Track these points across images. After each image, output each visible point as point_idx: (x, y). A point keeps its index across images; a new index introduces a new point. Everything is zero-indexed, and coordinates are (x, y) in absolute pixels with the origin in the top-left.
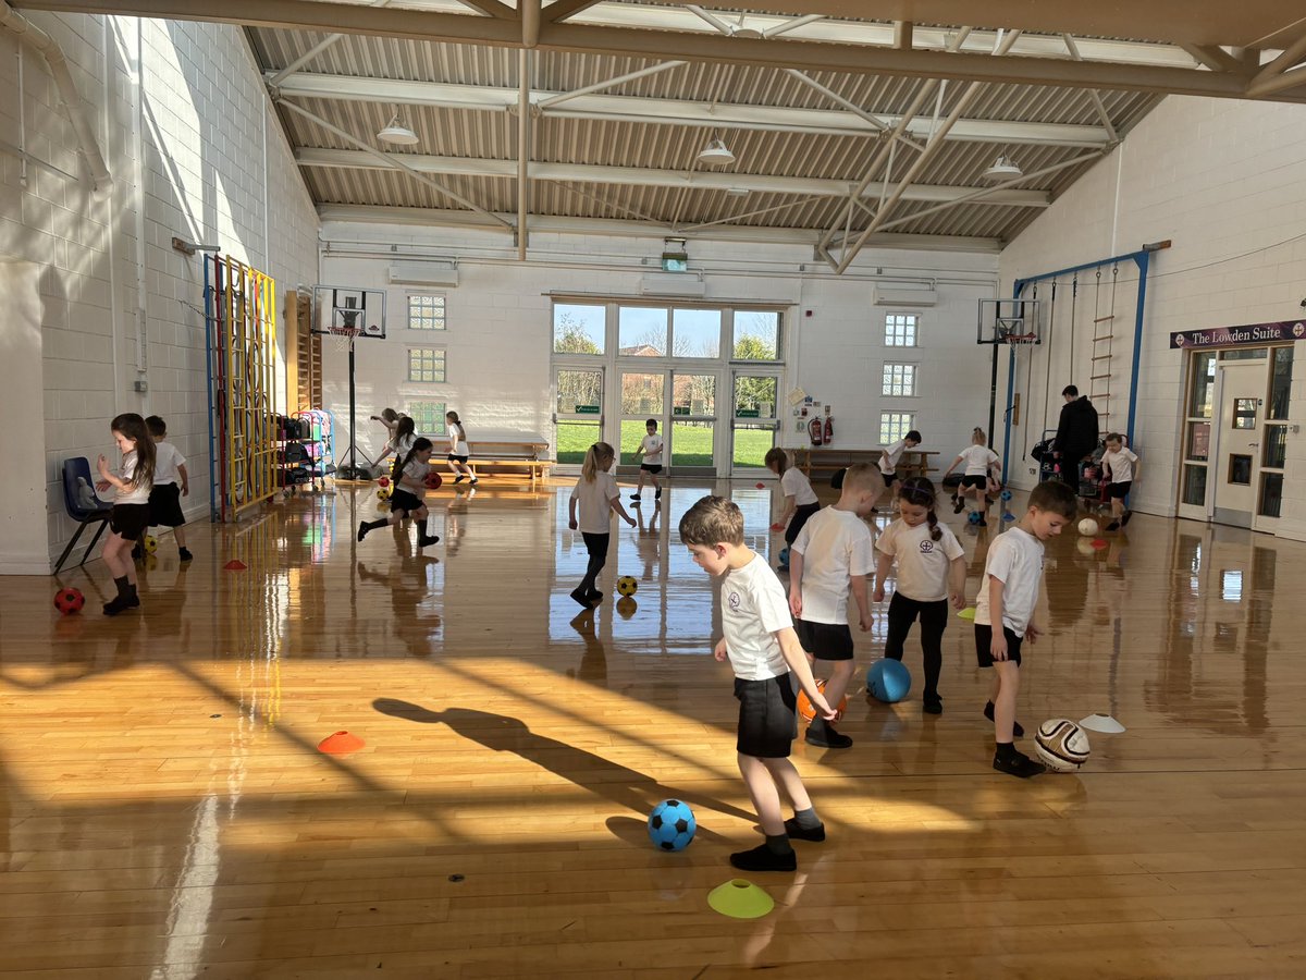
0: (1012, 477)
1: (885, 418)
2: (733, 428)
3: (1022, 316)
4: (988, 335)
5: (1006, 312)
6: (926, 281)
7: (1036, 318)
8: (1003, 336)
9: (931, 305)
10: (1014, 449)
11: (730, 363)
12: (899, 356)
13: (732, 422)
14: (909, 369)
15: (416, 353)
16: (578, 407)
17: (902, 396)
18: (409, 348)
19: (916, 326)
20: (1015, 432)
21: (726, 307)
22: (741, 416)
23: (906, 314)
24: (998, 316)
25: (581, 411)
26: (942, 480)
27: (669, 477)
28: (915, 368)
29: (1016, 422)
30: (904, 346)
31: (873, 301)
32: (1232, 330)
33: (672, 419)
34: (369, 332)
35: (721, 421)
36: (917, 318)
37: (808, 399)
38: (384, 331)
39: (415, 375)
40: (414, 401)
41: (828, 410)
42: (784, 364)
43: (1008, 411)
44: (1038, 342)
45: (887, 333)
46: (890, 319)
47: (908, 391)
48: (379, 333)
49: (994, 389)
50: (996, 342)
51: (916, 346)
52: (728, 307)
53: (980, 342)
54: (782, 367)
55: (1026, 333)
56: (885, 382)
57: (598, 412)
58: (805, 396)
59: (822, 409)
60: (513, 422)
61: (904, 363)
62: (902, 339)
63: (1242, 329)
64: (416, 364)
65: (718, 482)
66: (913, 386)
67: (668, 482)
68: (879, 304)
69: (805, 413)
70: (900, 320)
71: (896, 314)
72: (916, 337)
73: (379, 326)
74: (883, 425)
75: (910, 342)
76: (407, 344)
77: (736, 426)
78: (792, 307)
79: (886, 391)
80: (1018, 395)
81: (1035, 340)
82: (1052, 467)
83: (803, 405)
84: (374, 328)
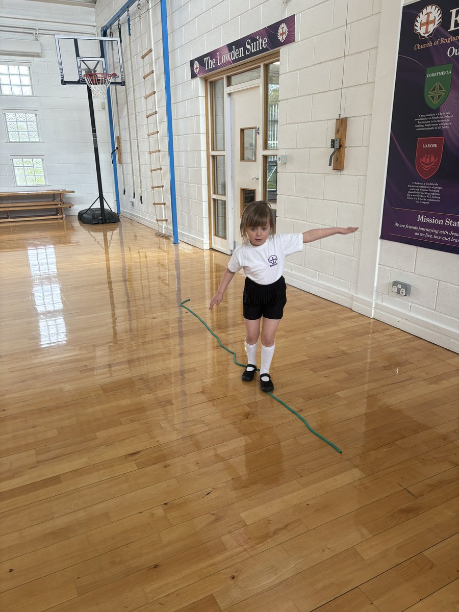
1: (18, 161)
3: (103, 56)
6: (29, 31)
14: (31, 116)
19: (30, 75)
23: (17, 64)
28: (36, 115)
29: (120, 162)
32: (230, 47)
36: (29, 68)
43: (114, 152)
47: (35, 137)
49: (94, 131)
51: (34, 94)
53: (63, 83)
56: (10, 129)
61: (25, 111)
62: (19, 88)
63: (239, 44)
66: (38, 132)
71: (8, 64)
72: (32, 86)
74: (16, 169)
79: (13, 137)
80: (118, 138)
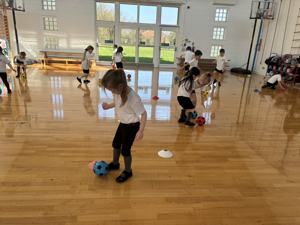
0: (255, 69)
1: (213, 47)
2: (160, 50)
3: (268, 8)
4: (254, 16)
5: (262, 6)
7: (273, 9)
8: (259, 16)
9: (233, 5)
10: (257, 60)
11: (160, 26)
12: (219, 25)
13: (160, 48)
14: (223, 30)
15: (46, 19)
16: (105, 41)
17: (219, 40)
18: (44, 17)
19: (227, 13)
20: (258, 53)
21: (158, 4)
22: (163, 45)
23: (223, 9)
24: (259, 8)
25: (107, 42)
26: (230, 70)
27: (138, 67)
28: (225, 29)
29: (259, 50)
30: (222, 21)
31: (212, 3)
33: (139, 46)
34: (18, 9)
35: (156, 47)
36: (227, 10)
37: (187, 40)
38: (24, 8)
39: (47, 27)
40: (47, 37)
41: (193, 44)
42: (179, 27)
43: (257, 45)
44: (273, 19)
45: (216, 16)
46: (218, 11)
47: (221, 38)
48: (22, 9)
49: (253, 37)
50: (256, 19)
51: (226, 21)
52: (160, 4)
53: (251, 18)
54: (178, 28)
55: (269, 14)
56: (214, 34)
57: (113, 43)
58: (185, 39)
59: (191, 44)
60: (83, 46)
61: (221, 27)
62: (221, 18)
64: (47, 23)
65: (154, 69)
66: (223, 36)
67: (137, 68)
68: (214, 4)
69: (185, 45)
70: (221, 11)
71: (220, 9)
72: (226, 18)
73: (22, 6)
74: (212, 50)
75: (224, 20)
76: (42, 15)
77: (161, 49)
78: (183, 5)
79: (214, 37)
80: (261, 40)
81: (272, 18)
82: (272, 67)
83: (184, 42)
84: (20, 7)
